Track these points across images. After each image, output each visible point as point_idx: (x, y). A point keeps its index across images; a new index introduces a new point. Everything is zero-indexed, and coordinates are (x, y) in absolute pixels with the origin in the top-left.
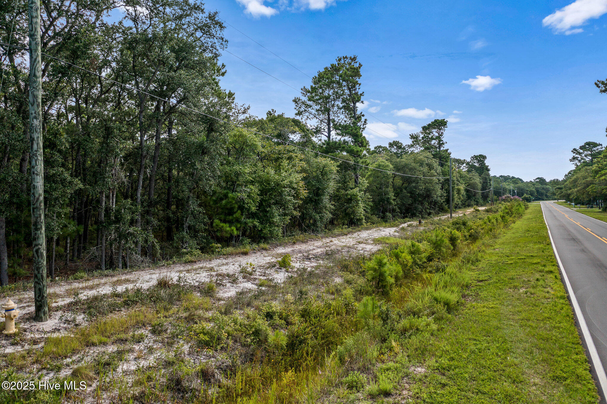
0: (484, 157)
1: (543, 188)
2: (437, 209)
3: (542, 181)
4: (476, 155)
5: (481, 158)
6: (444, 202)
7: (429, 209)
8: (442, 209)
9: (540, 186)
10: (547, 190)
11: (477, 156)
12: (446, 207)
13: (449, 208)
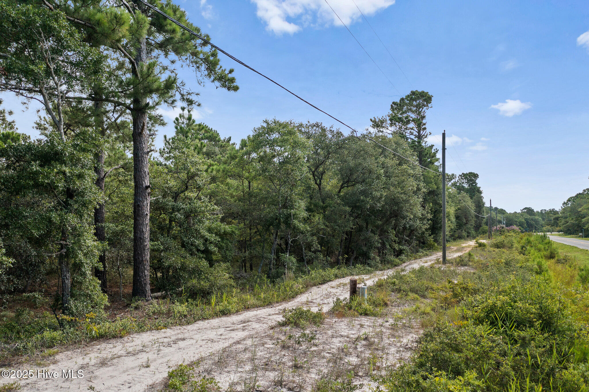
0: (476, 176)
1: (532, 219)
2: (415, 243)
3: (529, 211)
4: (465, 173)
5: (471, 177)
6: (426, 230)
7: (399, 243)
8: (424, 243)
9: (529, 217)
10: (536, 221)
11: (467, 174)
12: (431, 239)
13: (436, 241)
